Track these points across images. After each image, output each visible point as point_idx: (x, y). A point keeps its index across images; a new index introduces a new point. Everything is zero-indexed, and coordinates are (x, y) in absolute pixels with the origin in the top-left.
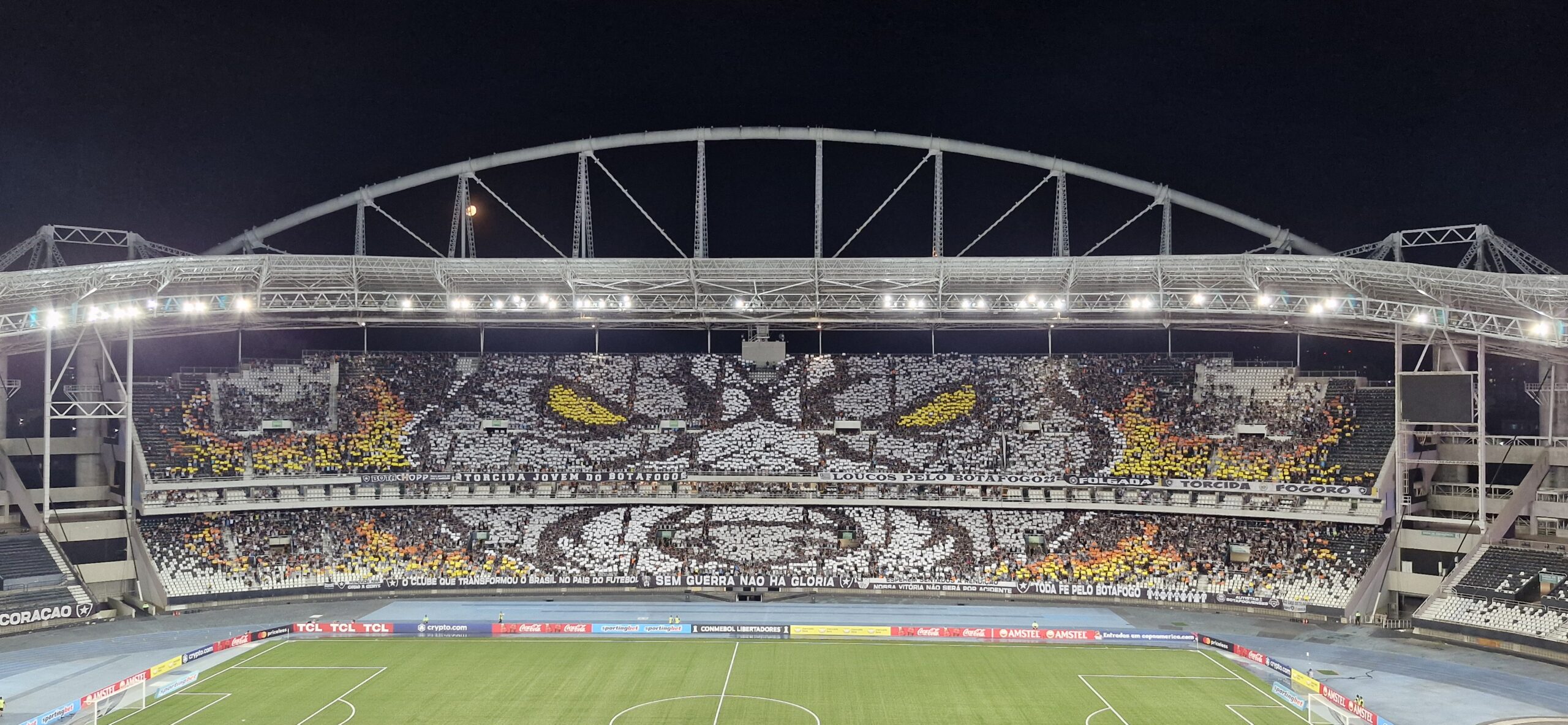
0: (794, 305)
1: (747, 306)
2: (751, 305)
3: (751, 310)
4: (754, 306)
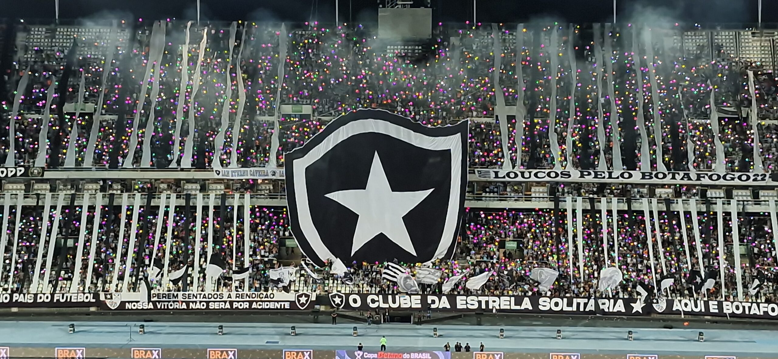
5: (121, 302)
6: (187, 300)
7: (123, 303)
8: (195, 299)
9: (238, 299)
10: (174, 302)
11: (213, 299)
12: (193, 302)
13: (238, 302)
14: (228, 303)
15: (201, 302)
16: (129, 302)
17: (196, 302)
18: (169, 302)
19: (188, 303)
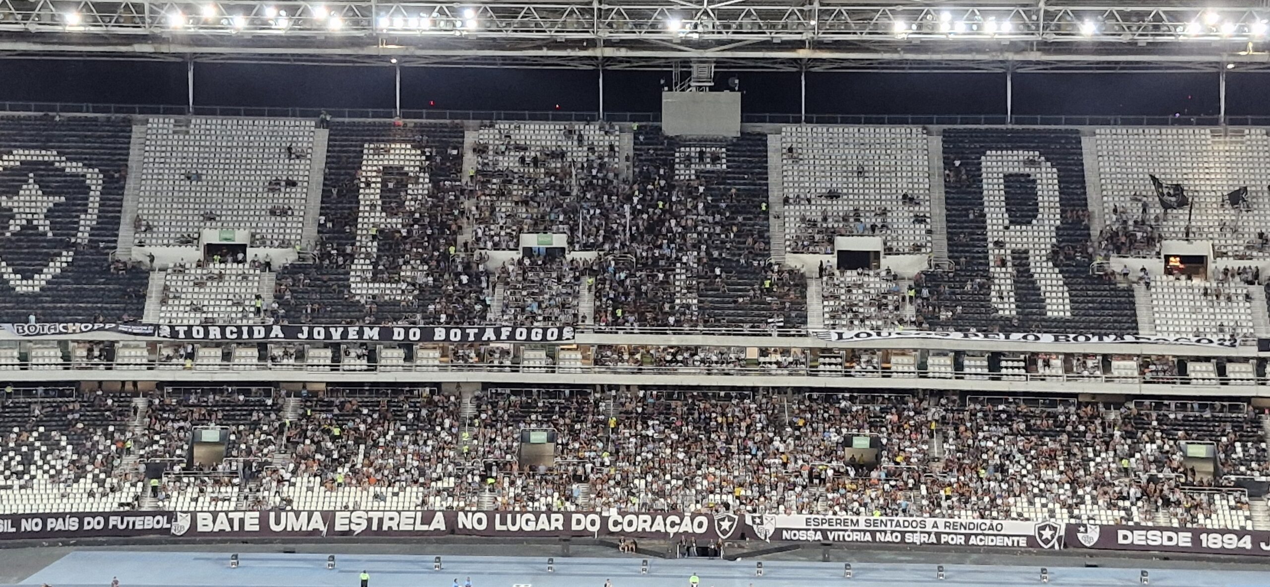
0: (774, 26)
1: (688, 27)
2: (696, 26)
3: (695, 36)
4: (700, 29)
5: (776, 529)
6: (872, 528)
7: (778, 532)
8: (883, 528)
9: (947, 530)
10: (853, 531)
11: (910, 529)
12: (880, 531)
13: (949, 534)
14: (933, 536)
15: (892, 532)
16: (787, 529)
17: (885, 532)
18: (846, 531)
19: (873, 533)
